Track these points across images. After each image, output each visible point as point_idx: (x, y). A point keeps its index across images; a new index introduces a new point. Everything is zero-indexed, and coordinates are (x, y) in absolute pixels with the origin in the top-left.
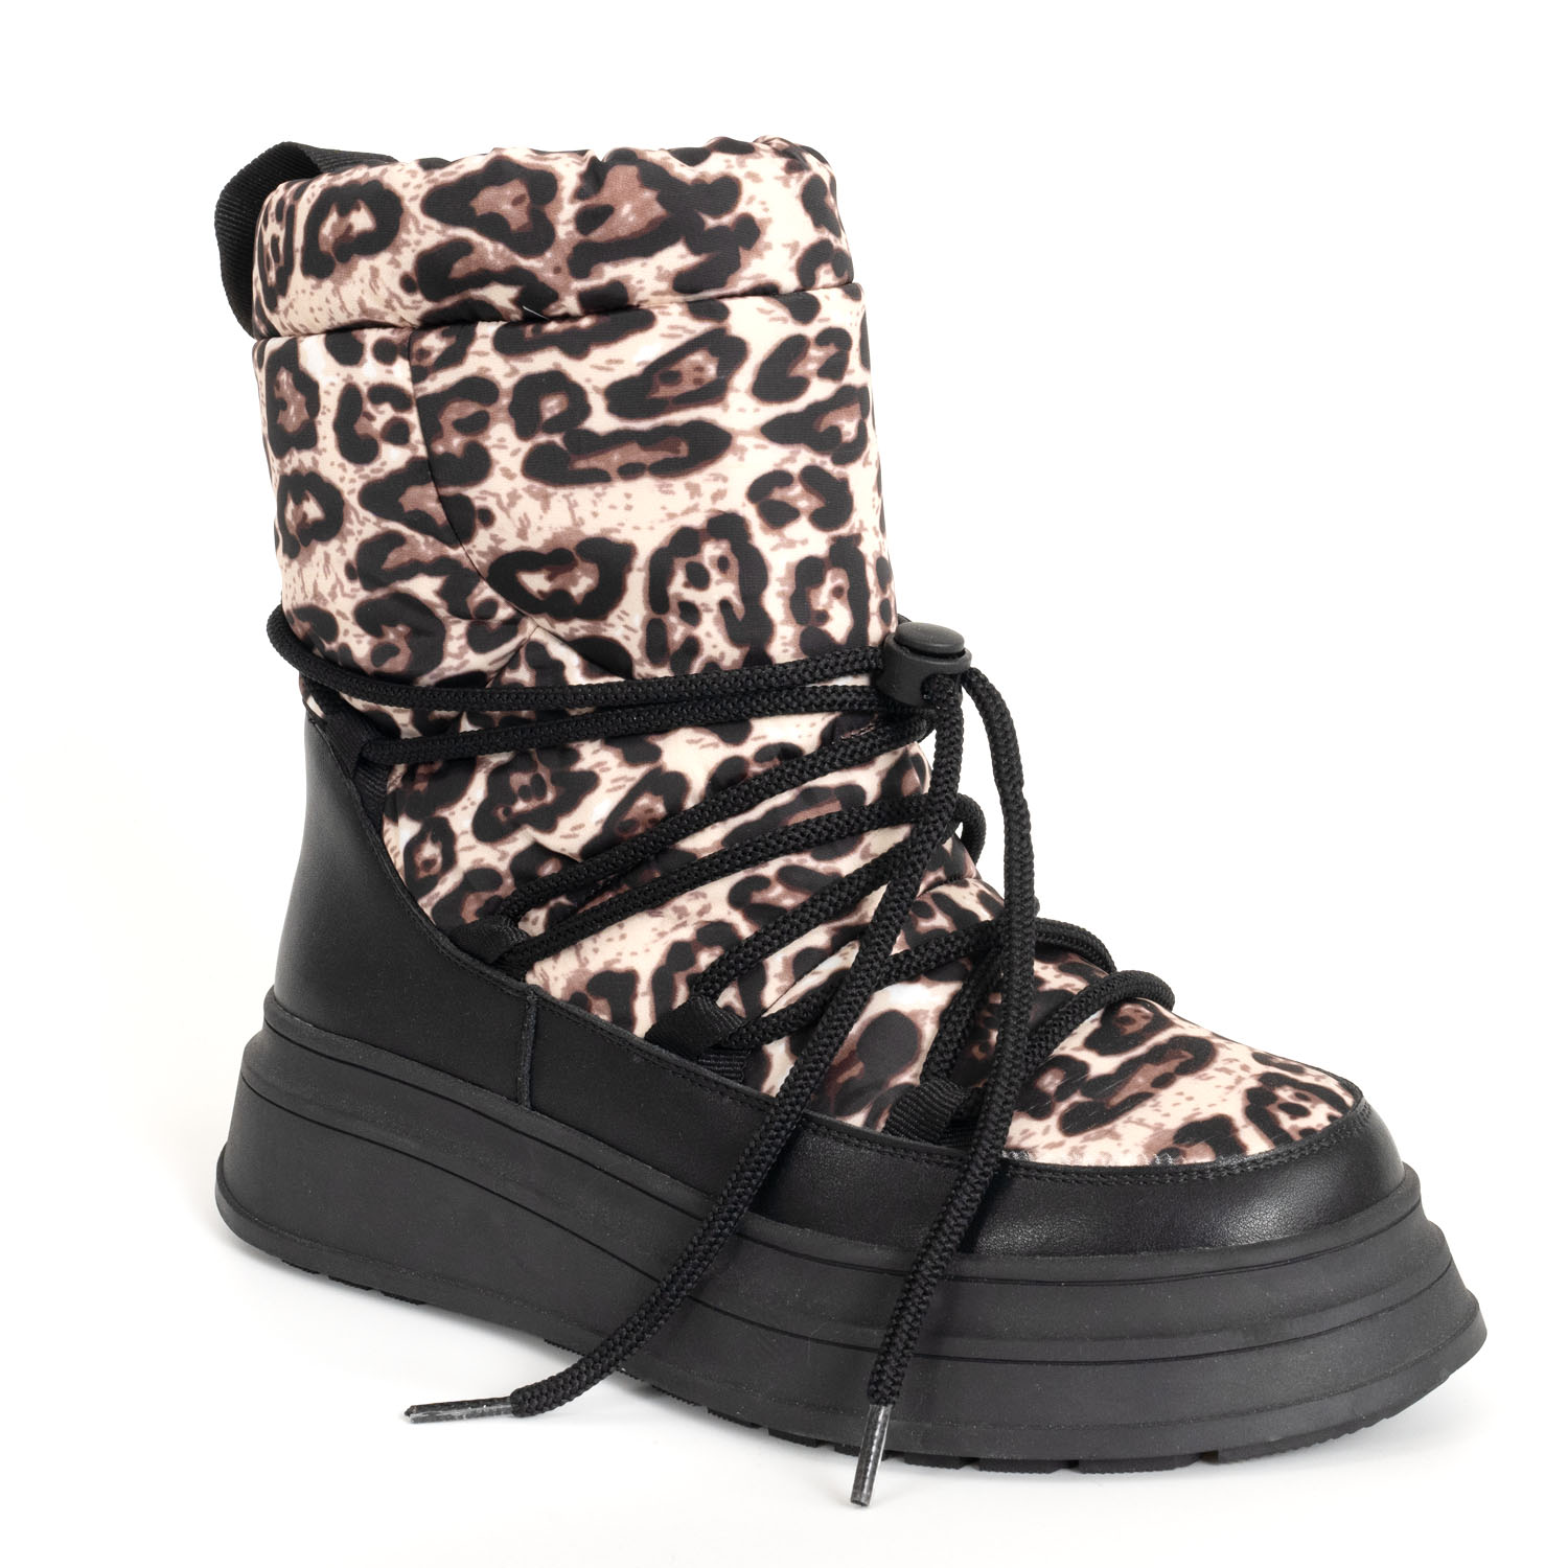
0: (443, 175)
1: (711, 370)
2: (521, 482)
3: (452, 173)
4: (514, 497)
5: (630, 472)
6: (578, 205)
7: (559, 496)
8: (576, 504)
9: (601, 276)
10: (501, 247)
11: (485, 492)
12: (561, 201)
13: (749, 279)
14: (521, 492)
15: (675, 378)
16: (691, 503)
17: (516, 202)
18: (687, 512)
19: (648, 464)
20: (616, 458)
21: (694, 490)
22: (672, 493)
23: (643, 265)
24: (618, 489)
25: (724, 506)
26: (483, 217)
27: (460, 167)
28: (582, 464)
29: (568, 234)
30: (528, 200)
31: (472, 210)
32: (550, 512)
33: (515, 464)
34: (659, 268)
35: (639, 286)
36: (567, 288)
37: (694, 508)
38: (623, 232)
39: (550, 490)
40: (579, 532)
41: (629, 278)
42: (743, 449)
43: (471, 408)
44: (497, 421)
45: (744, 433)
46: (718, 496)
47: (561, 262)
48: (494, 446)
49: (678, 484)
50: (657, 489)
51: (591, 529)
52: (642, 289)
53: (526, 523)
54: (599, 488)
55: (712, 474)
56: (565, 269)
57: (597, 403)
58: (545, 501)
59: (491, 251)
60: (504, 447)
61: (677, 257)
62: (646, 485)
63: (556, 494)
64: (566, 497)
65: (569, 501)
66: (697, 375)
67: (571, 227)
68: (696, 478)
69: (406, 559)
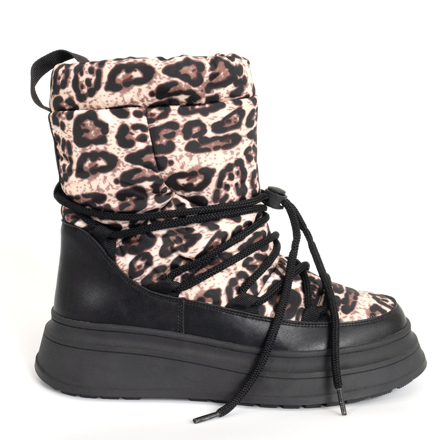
0: (170, 62)
1: (238, 119)
2: (184, 152)
3: (173, 62)
4: (181, 157)
5: (216, 148)
6: (211, 72)
7: (195, 156)
8: (200, 158)
9: (213, 92)
10: (187, 84)
11: (172, 155)
12: (206, 71)
13: (245, 93)
14: (184, 155)
15: (230, 121)
16: (231, 156)
17: (193, 71)
18: (230, 159)
19: (221, 146)
20: (213, 144)
21: (232, 153)
22: (227, 154)
23: (224, 89)
24: (213, 153)
25: (239, 157)
26: (183, 75)
27: (175, 60)
28: (203, 147)
29: (207, 80)
30: (197, 70)
31: (180, 73)
32: (192, 161)
33: (183, 147)
34: (227, 90)
35: (222, 95)
36: (204, 96)
37: (232, 158)
38: (220, 80)
39: (193, 154)
40: (200, 166)
41: (220, 93)
42: (244, 141)
43: (170, 131)
44: (178, 134)
45: (244, 136)
46: (238, 154)
47: (203, 88)
48: (177, 142)
49: (228, 151)
50: (223, 153)
51: (204, 165)
52: (223, 96)
53: (184, 164)
54: (207, 153)
55: (237, 148)
56: (204, 91)
57: (209, 129)
58: (191, 158)
59: (184, 85)
60: (180, 142)
61: (231, 88)
62: (220, 152)
63: (194, 155)
64: (198, 156)
65: (198, 157)
66: (235, 120)
67: (208, 79)
68: (233, 149)
69: (141, 176)
